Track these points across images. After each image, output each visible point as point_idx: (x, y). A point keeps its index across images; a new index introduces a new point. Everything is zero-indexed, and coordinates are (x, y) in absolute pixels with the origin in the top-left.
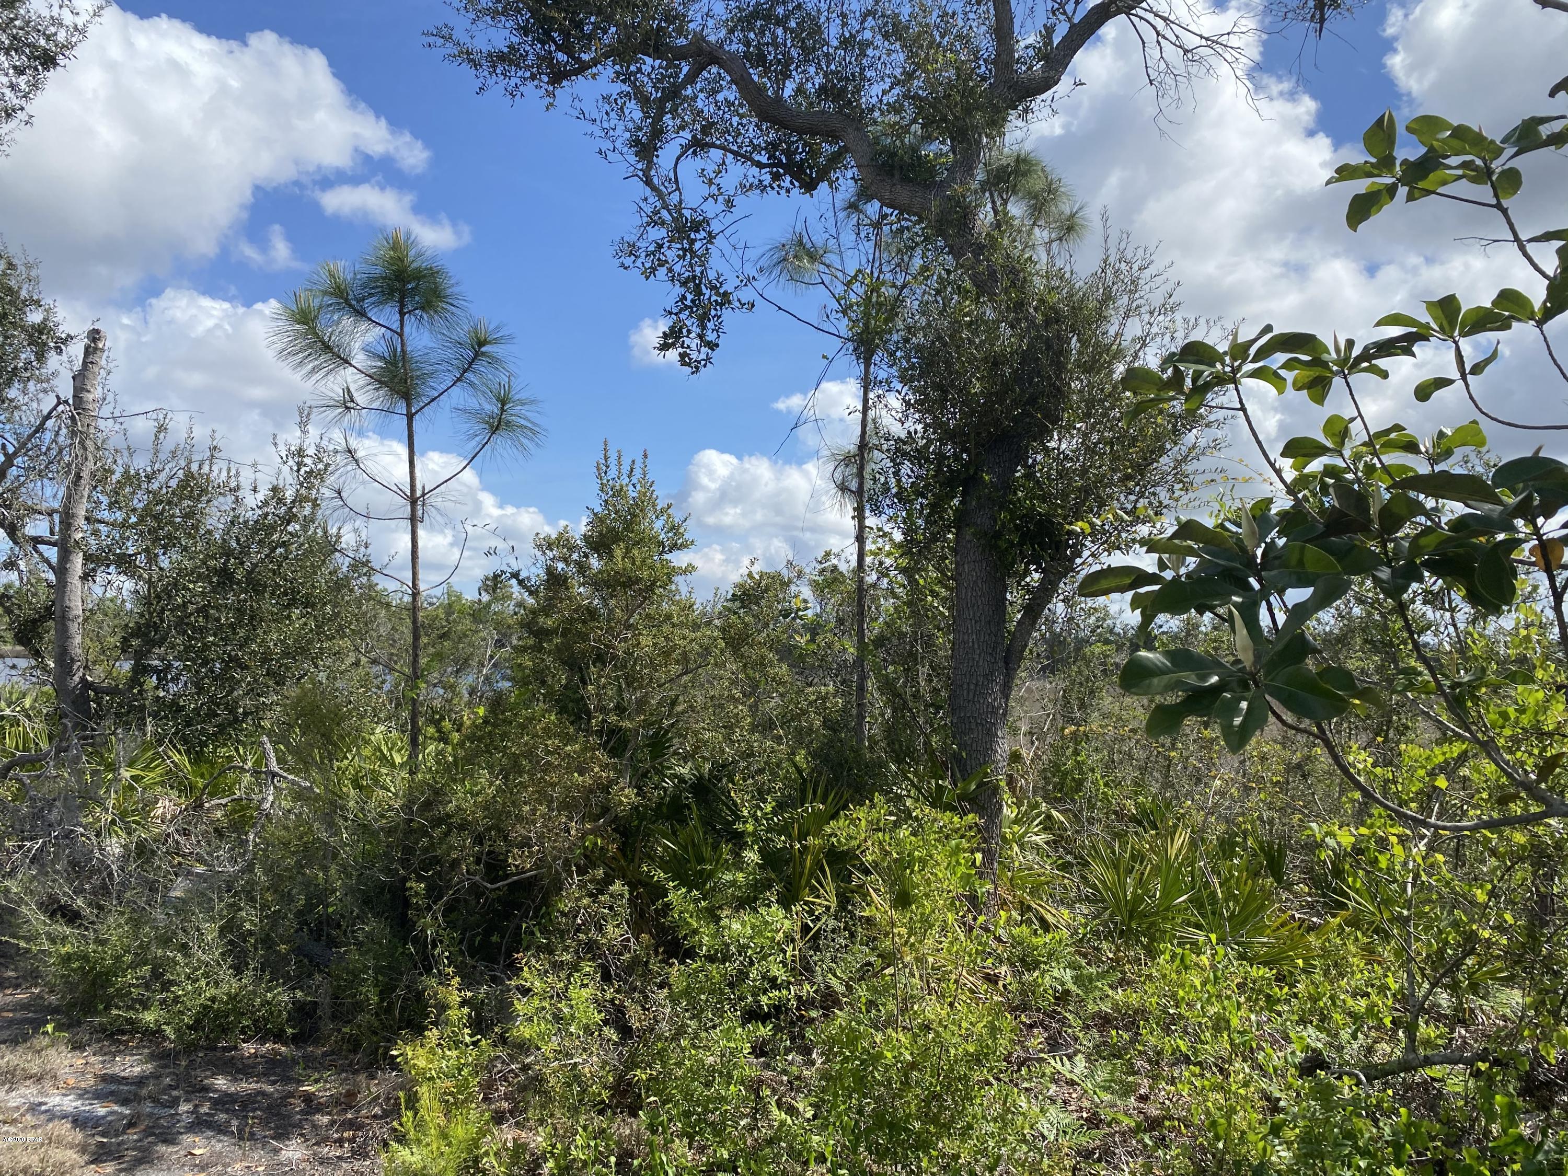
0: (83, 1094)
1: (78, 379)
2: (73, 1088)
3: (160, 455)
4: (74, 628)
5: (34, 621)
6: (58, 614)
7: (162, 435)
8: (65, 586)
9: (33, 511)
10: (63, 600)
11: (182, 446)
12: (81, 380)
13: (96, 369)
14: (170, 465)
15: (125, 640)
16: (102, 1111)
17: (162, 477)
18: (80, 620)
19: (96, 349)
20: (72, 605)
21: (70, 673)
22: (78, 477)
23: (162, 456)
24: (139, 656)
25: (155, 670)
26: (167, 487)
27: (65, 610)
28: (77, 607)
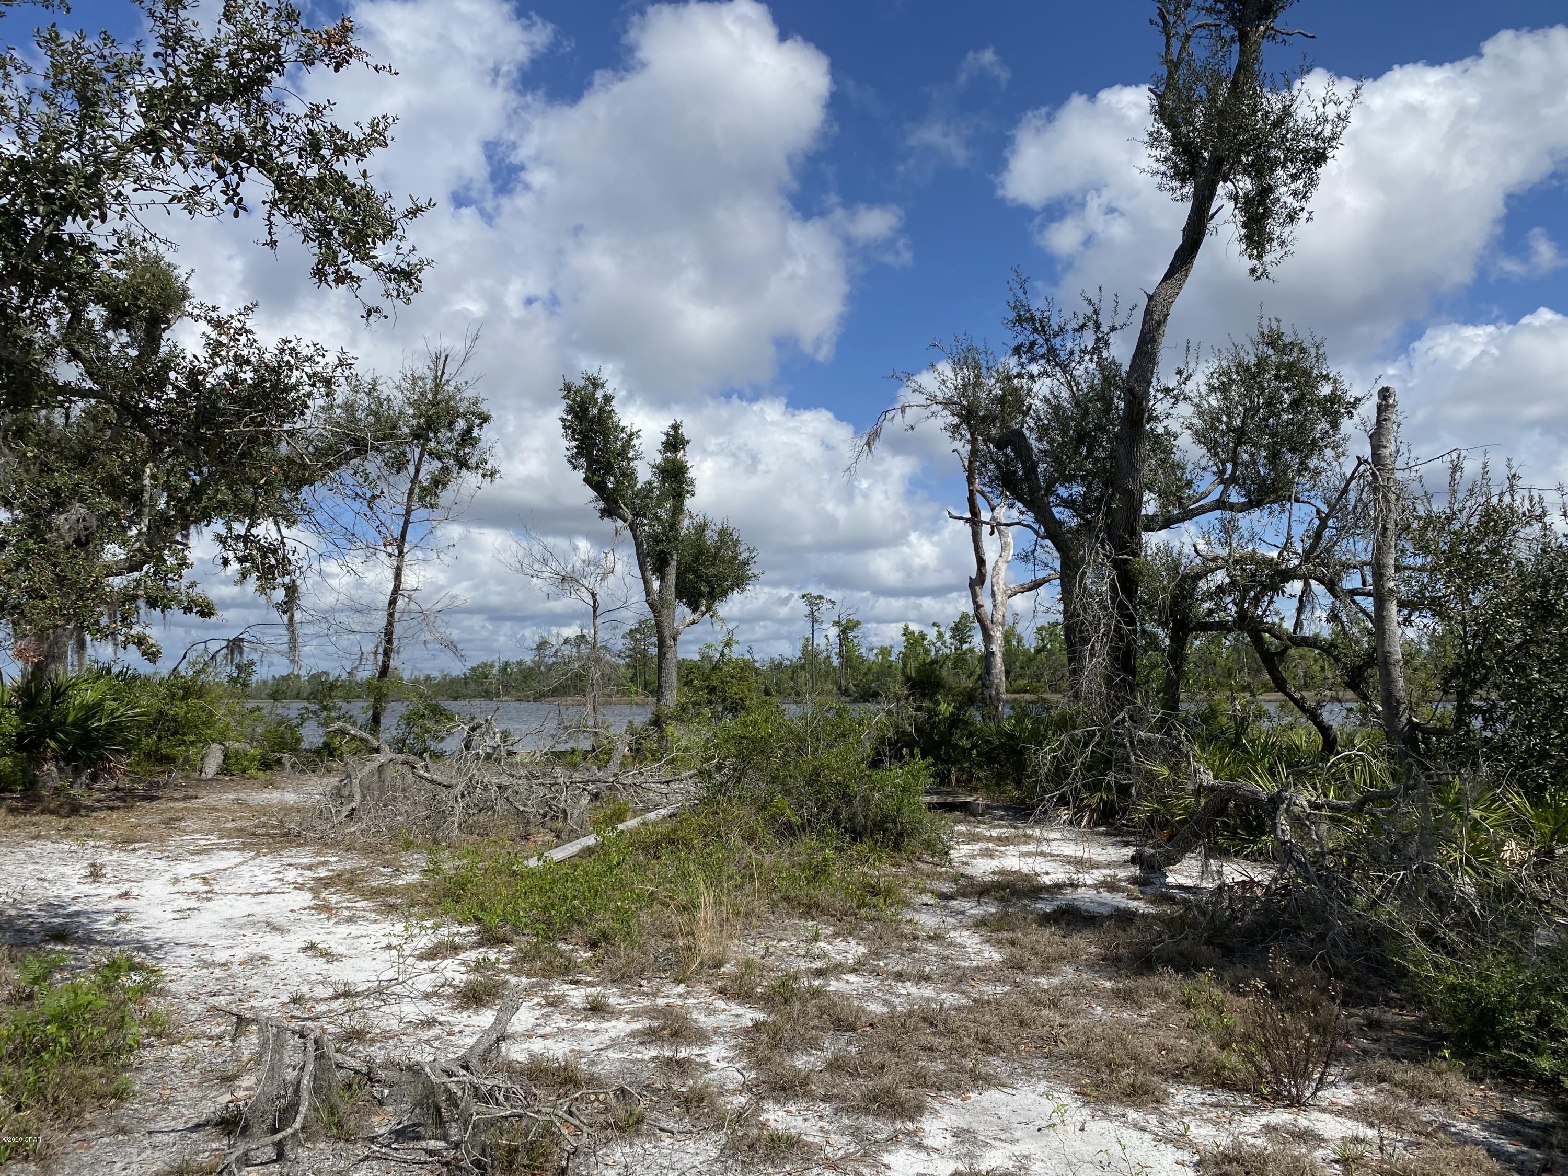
0: (1487, 1127)
1: (1374, 438)
2: (1477, 1118)
3: (1458, 496)
4: (1397, 672)
5: (1360, 667)
6: (1380, 659)
7: (1458, 475)
8: (1384, 633)
9: (1346, 566)
10: (1383, 646)
11: (1479, 483)
12: (1377, 438)
13: (1389, 425)
14: (1468, 504)
15: (1446, 681)
16: (1511, 1148)
17: (1463, 517)
18: (1401, 664)
19: (1387, 406)
20: (1392, 650)
21: (1397, 715)
22: (1385, 529)
23: (1460, 496)
24: (1462, 696)
25: (1480, 711)
26: (1469, 526)
27: (1387, 656)
28: (1397, 652)
